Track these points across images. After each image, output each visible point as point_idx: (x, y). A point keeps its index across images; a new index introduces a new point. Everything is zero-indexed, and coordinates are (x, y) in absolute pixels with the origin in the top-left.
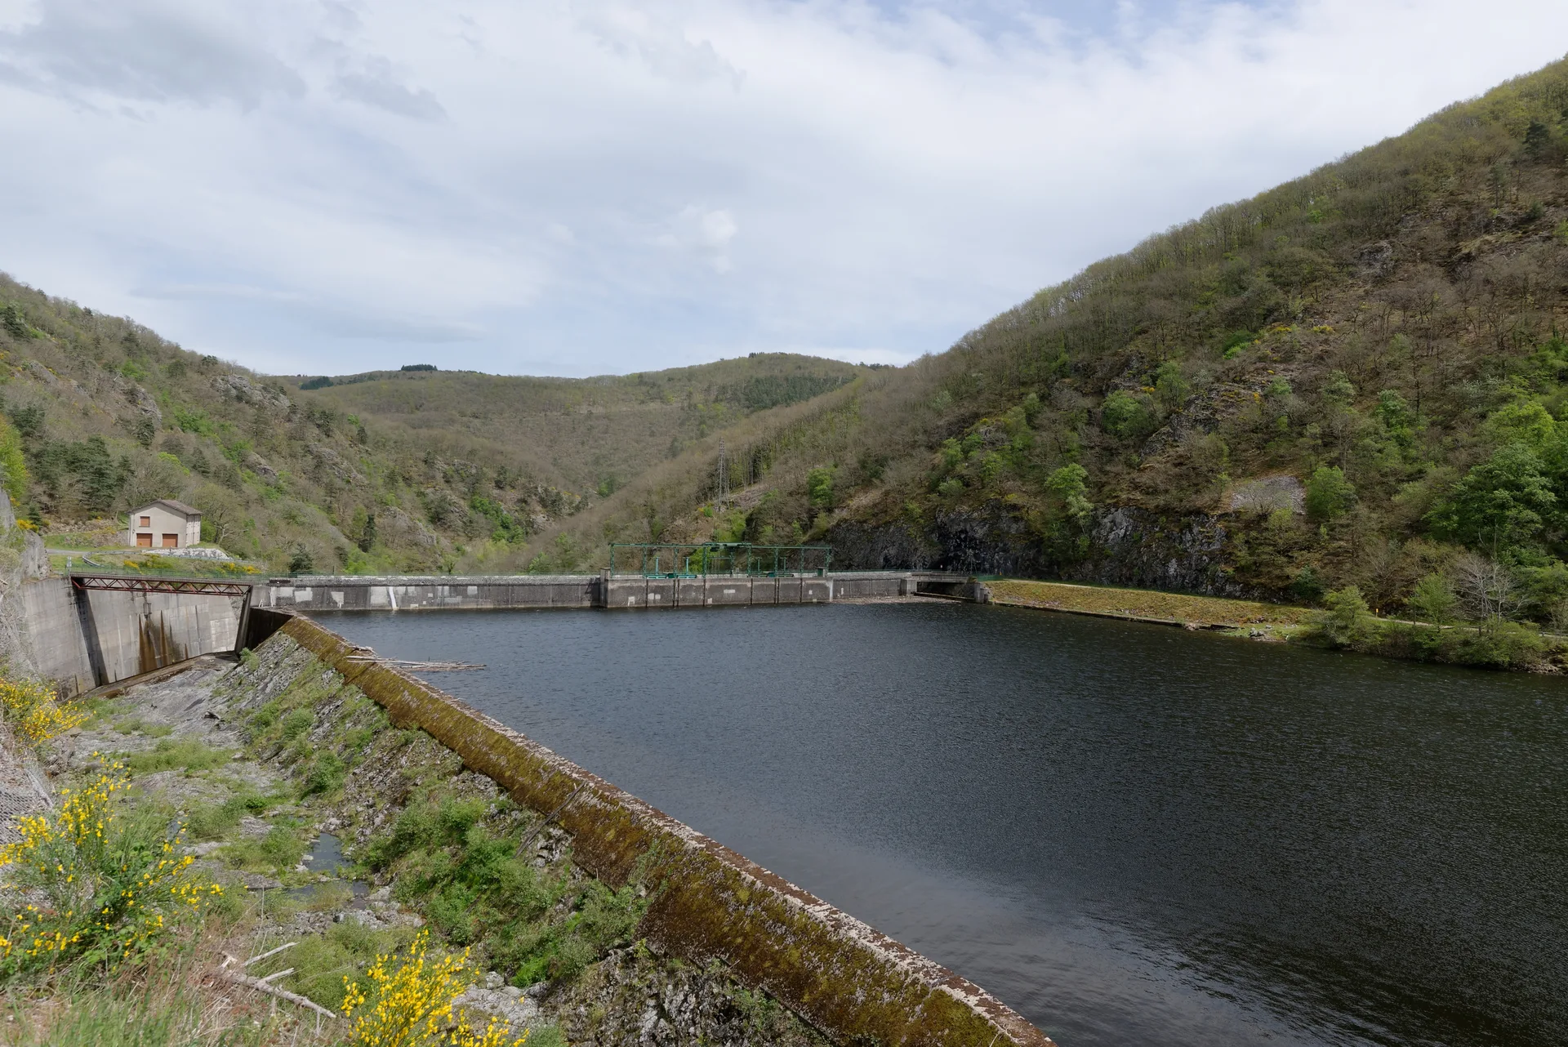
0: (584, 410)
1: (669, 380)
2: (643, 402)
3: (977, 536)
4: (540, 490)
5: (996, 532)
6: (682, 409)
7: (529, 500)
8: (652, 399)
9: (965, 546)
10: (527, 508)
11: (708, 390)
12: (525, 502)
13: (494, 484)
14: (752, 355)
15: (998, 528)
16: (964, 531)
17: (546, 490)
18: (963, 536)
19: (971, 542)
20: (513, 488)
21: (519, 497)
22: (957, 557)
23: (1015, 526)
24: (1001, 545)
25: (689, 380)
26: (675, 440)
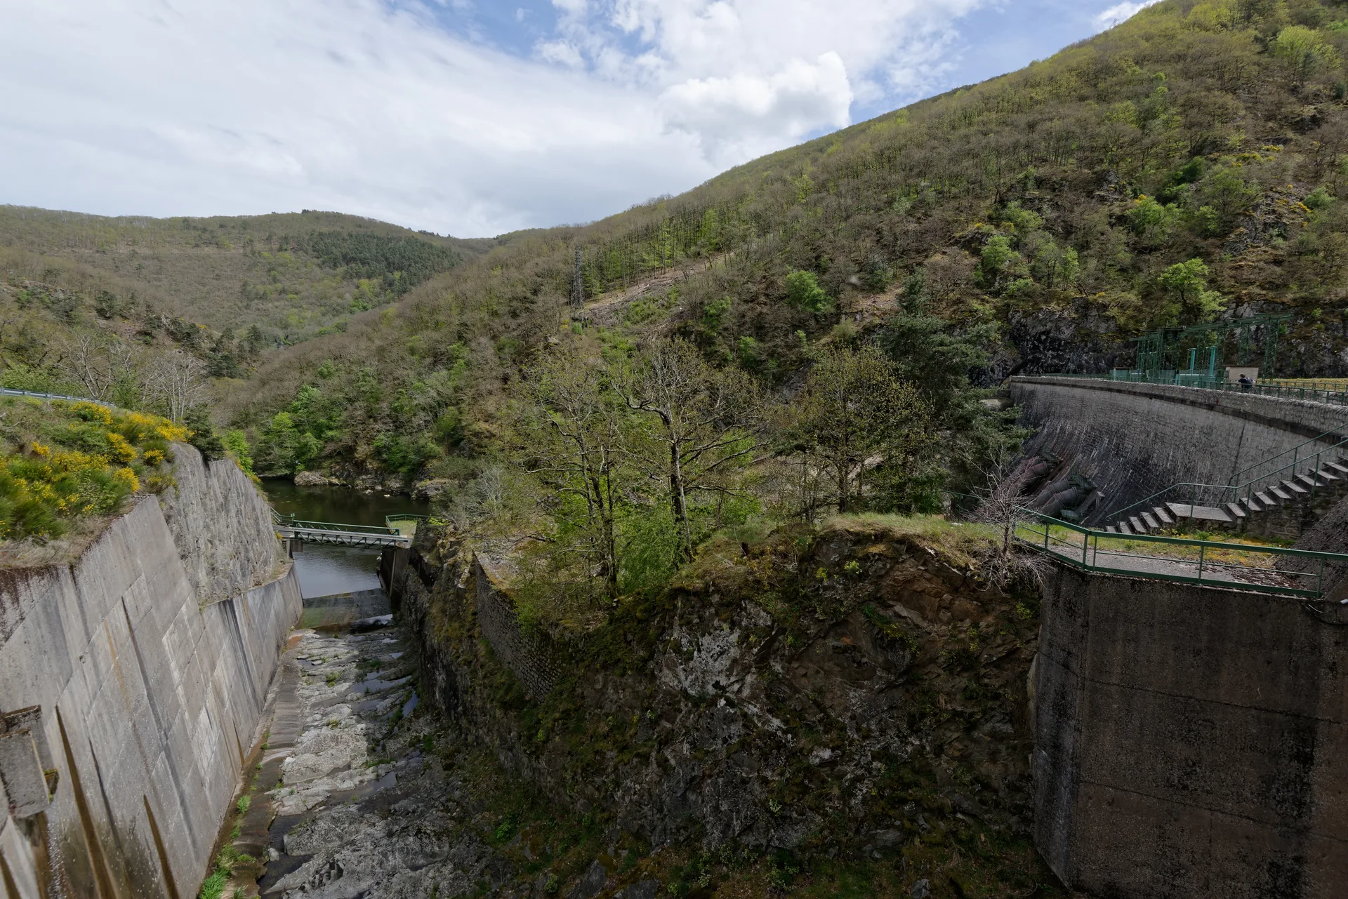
0: (124, 250)
1: (222, 226)
2: (197, 246)
3: (1063, 336)
4: (164, 320)
5: (1083, 332)
6: (245, 255)
7: (154, 332)
8: (208, 244)
9: (1044, 349)
10: (155, 341)
11: (269, 239)
12: (149, 334)
13: (95, 313)
14: (304, 211)
15: (1082, 328)
16: (1047, 333)
17: (174, 322)
18: (1044, 337)
19: (1055, 344)
20: (125, 318)
21: (137, 328)
22: (1036, 361)
23: (1104, 325)
24: (1090, 345)
25: (245, 228)
26: (245, 284)
